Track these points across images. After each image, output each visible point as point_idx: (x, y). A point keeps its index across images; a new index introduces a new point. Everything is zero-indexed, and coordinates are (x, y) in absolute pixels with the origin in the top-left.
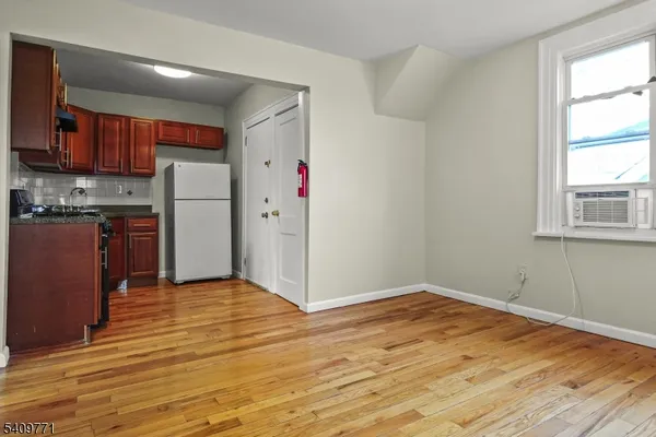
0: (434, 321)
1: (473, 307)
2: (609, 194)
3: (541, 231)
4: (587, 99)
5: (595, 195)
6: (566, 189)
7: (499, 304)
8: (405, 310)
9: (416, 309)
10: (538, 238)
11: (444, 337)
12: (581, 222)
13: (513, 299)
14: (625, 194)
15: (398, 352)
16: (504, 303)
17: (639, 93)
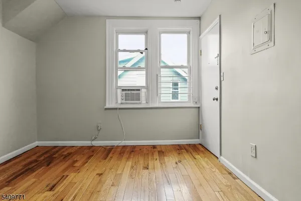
0: (61, 161)
1: (74, 148)
2: (134, 90)
3: (108, 106)
4: (125, 51)
5: (129, 90)
6: (117, 87)
7: (87, 143)
8: (36, 161)
9: (42, 158)
10: (106, 109)
11: (77, 168)
12: (124, 101)
13: (95, 139)
14: (139, 90)
15: (60, 188)
16: (90, 142)
17: (142, 53)
